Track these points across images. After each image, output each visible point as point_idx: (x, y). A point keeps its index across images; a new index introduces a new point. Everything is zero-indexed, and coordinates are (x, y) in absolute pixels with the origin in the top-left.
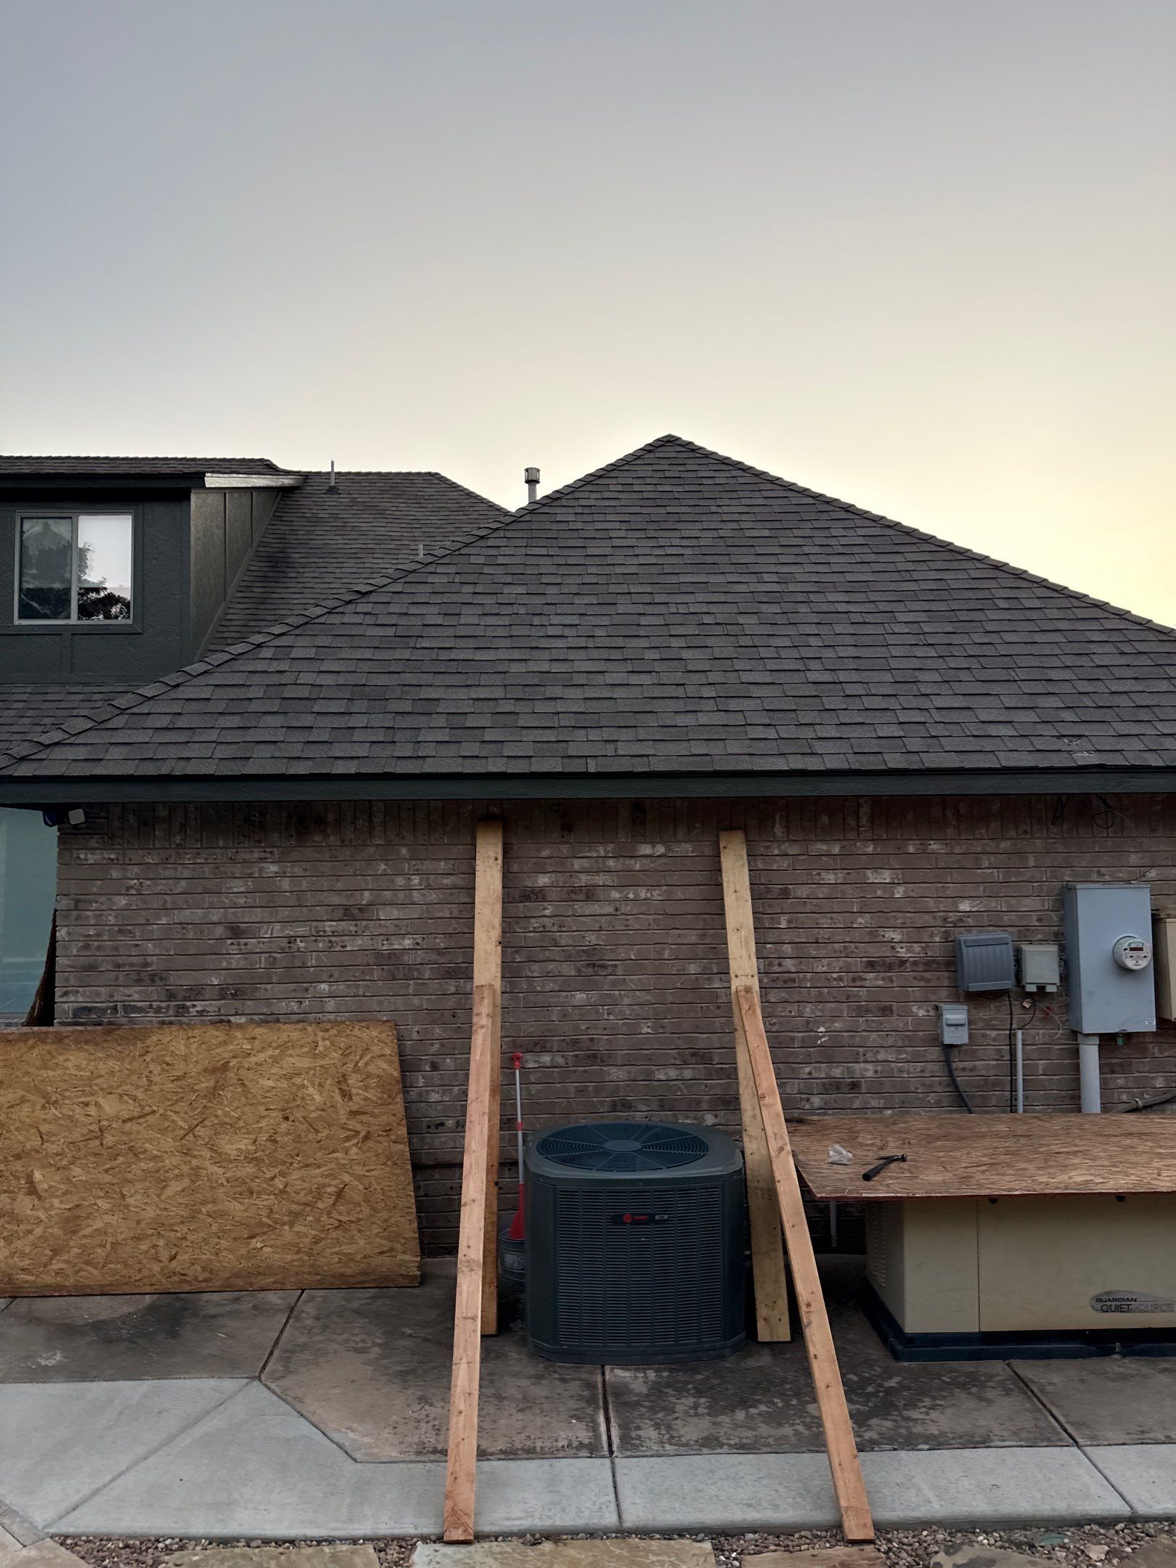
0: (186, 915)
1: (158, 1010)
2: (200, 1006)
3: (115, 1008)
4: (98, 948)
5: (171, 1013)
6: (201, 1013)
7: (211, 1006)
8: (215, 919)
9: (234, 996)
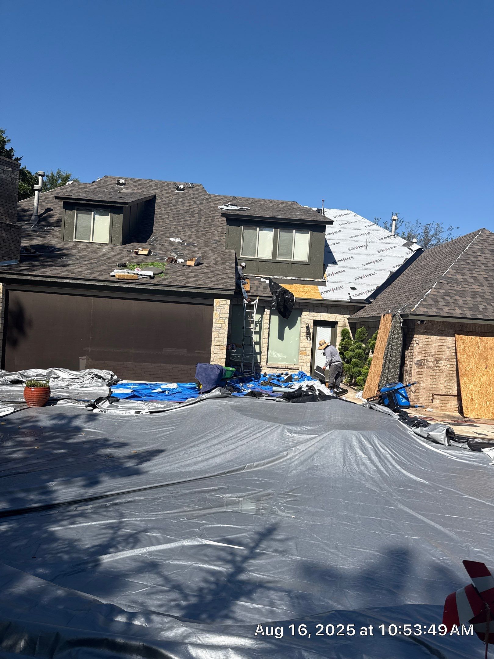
0: (439, 344)
1: (433, 362)
2: (441, 362)
3: (425, 361)
4: (422, 349)
5: (436, 362)
6: (441, 363)
7: (443, 362)
8: (445, 345)
9: (448, 361)
